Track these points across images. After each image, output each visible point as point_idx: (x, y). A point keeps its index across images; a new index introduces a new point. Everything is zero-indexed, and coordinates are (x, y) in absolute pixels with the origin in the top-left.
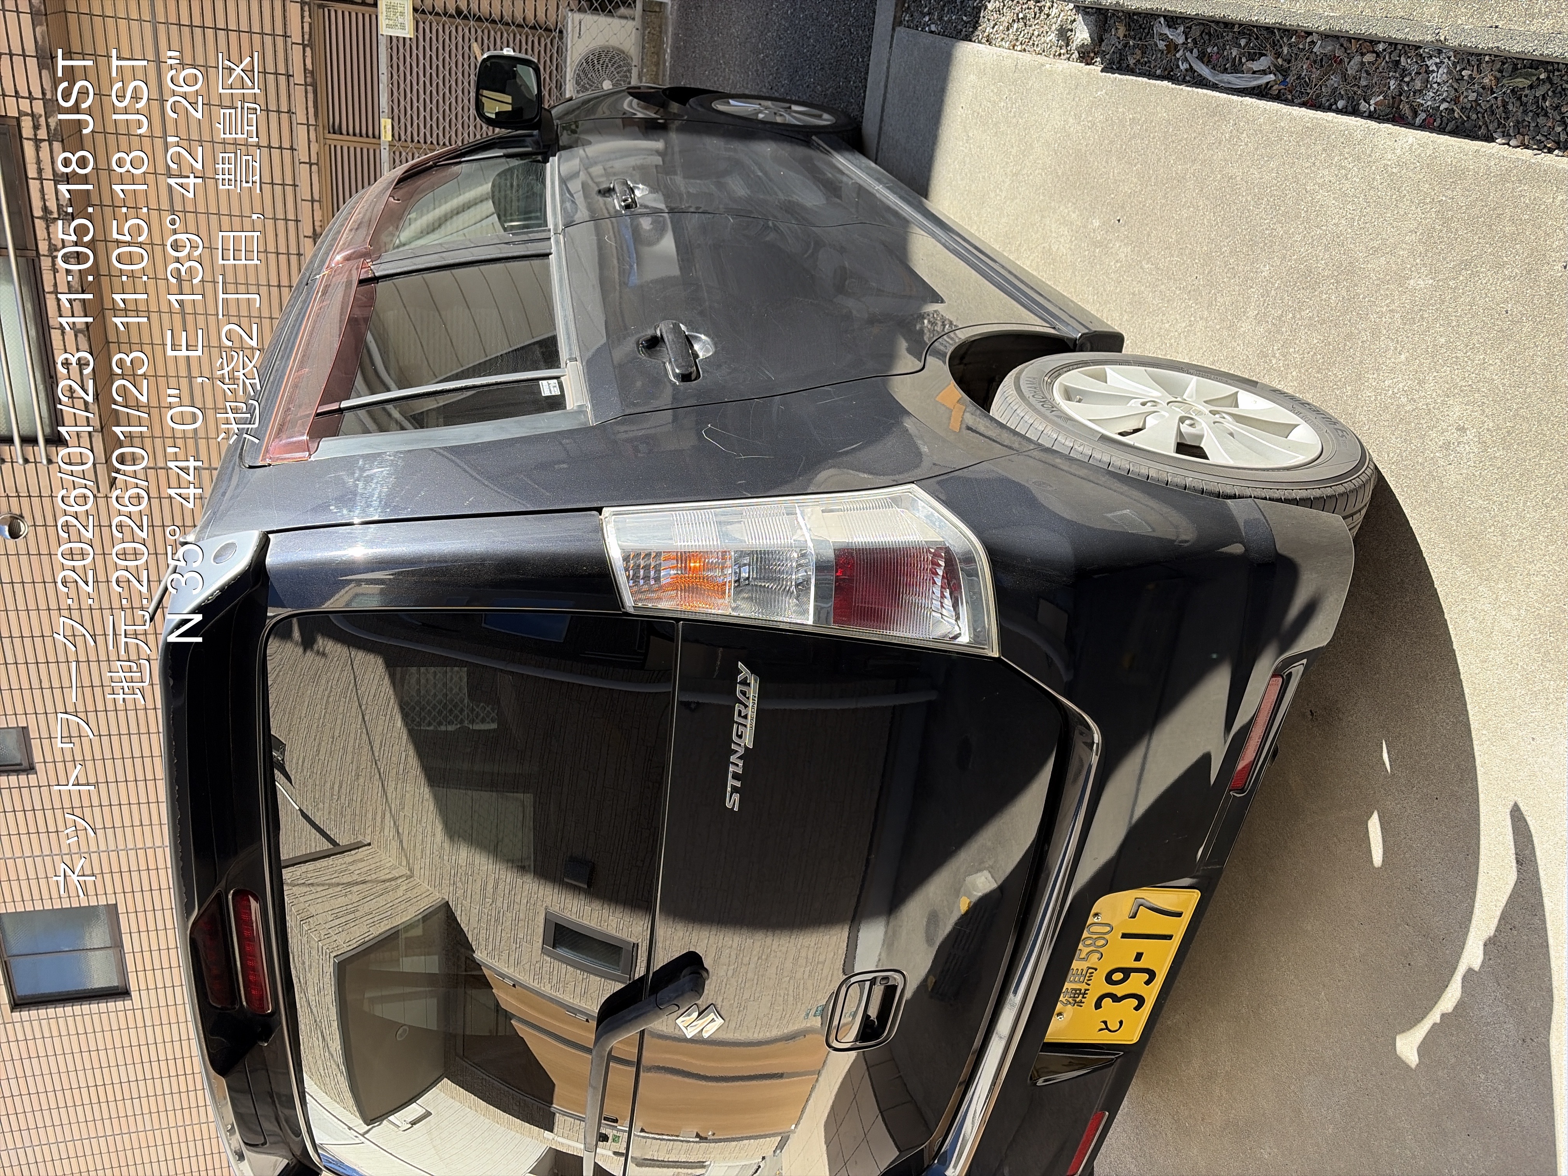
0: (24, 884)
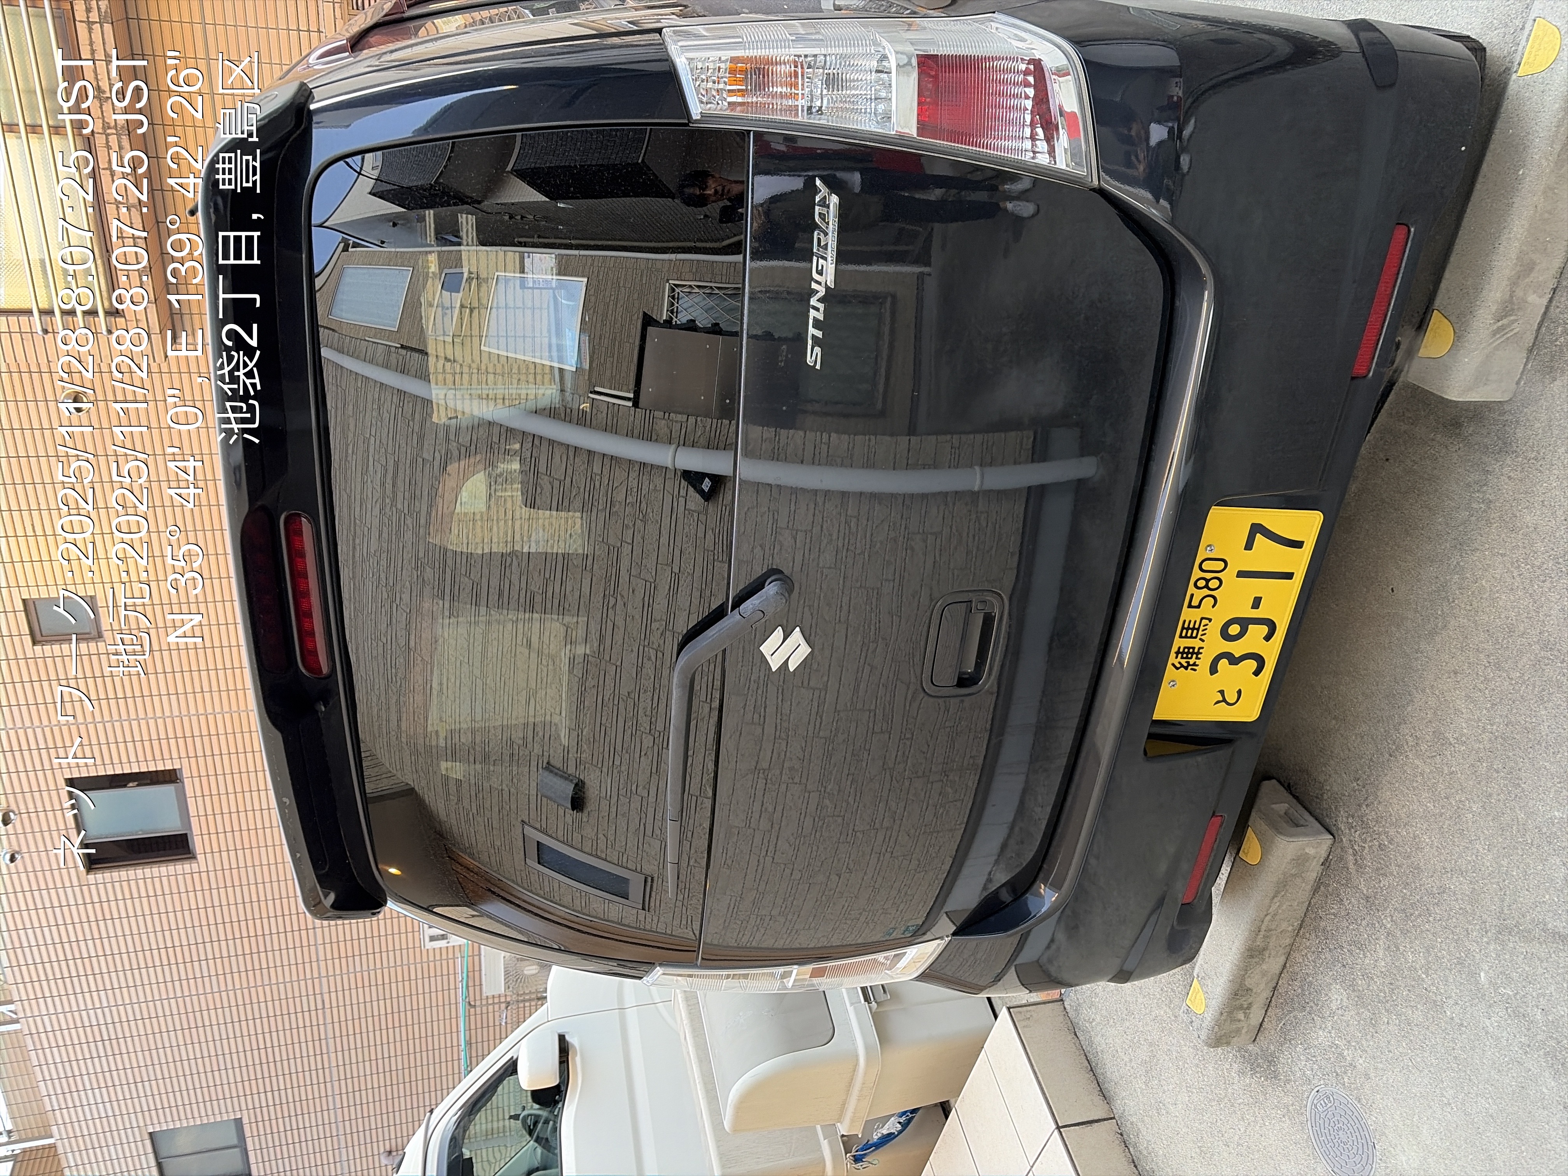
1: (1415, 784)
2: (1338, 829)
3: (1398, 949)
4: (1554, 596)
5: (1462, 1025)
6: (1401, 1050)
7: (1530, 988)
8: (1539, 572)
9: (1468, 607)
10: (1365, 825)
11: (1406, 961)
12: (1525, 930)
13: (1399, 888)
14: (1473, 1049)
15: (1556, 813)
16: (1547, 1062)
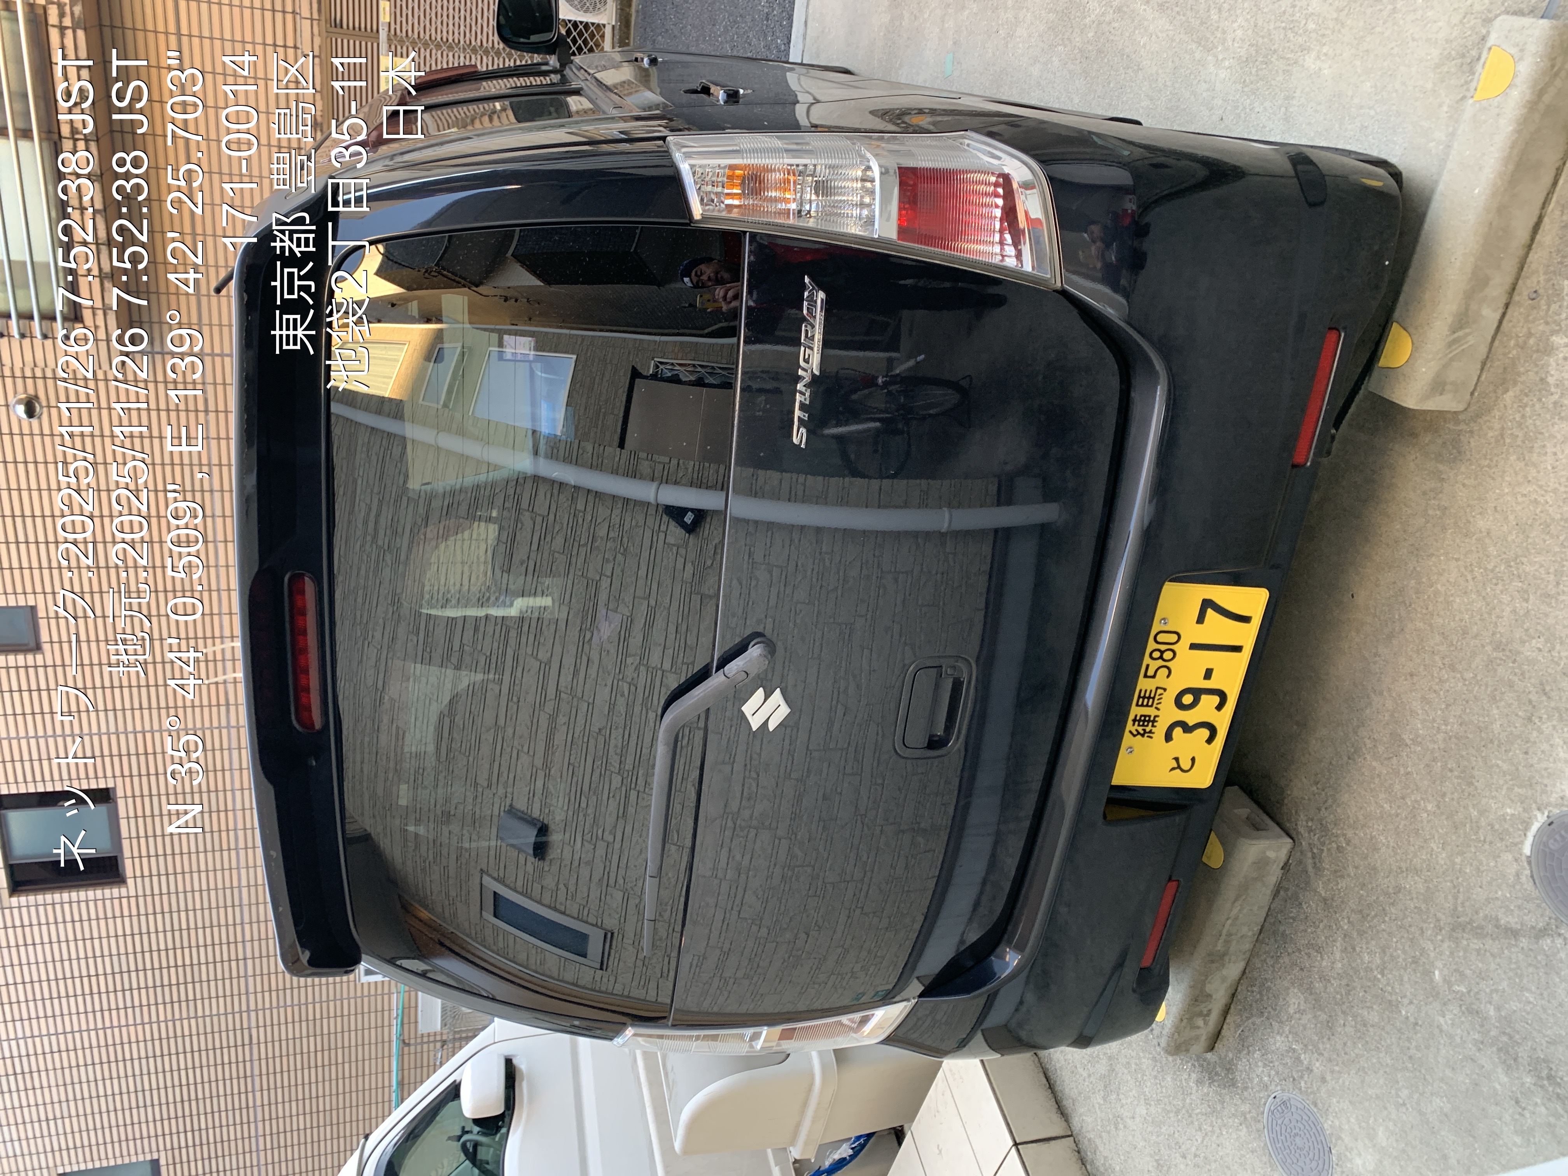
0: (27, 765)
1: (1372, 786)
2: (1298, 833)
3: (1354, 949)
4: (1505, 598)
5: (1417, 1024)
6: (1356, 1051)
7: (1483, 985)
8: (1491, 576)
9: (1424, 611)
10: (1324, 828)
11: (1363, 963)
12: (1478, 927)
13: (1357, 889)
14: (1428, 1047)
15: (1509, 811)
16: (1499, 1058)
